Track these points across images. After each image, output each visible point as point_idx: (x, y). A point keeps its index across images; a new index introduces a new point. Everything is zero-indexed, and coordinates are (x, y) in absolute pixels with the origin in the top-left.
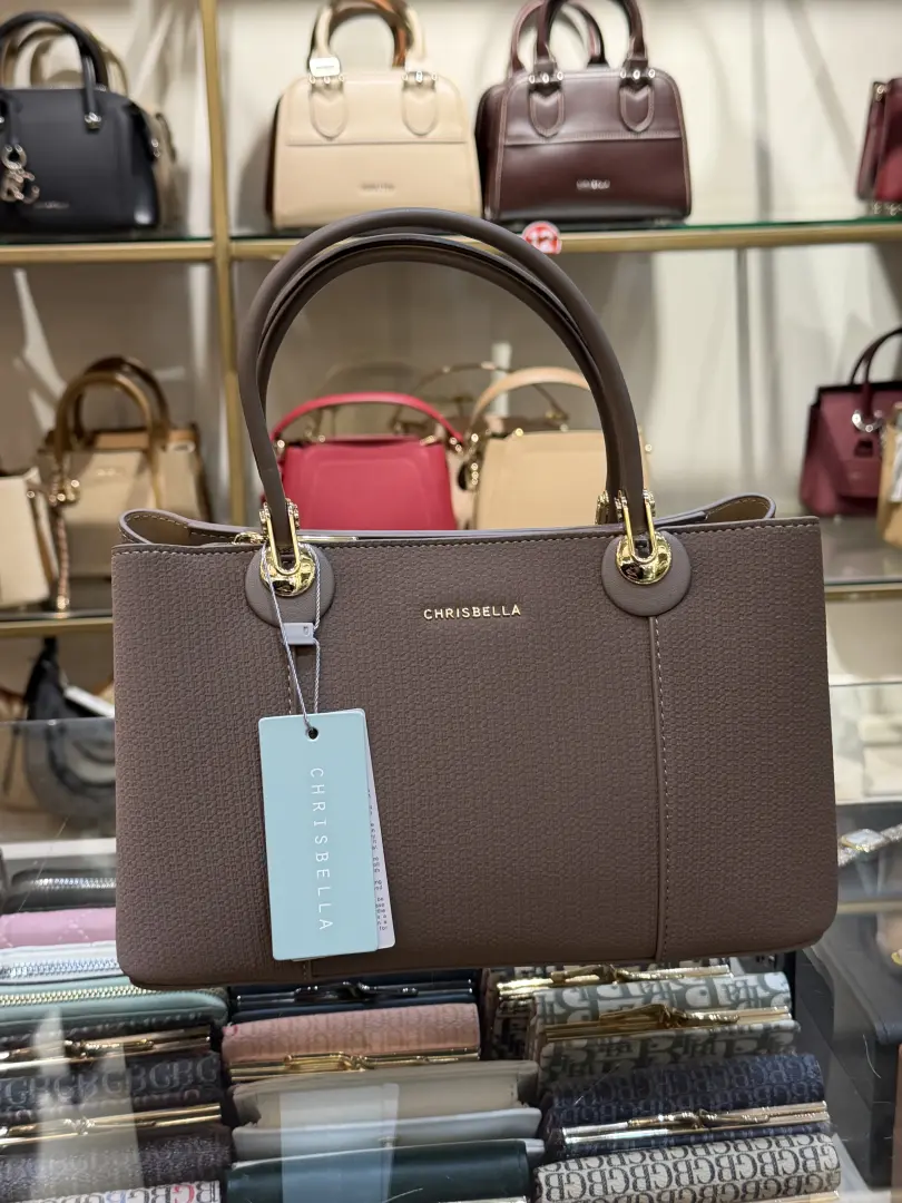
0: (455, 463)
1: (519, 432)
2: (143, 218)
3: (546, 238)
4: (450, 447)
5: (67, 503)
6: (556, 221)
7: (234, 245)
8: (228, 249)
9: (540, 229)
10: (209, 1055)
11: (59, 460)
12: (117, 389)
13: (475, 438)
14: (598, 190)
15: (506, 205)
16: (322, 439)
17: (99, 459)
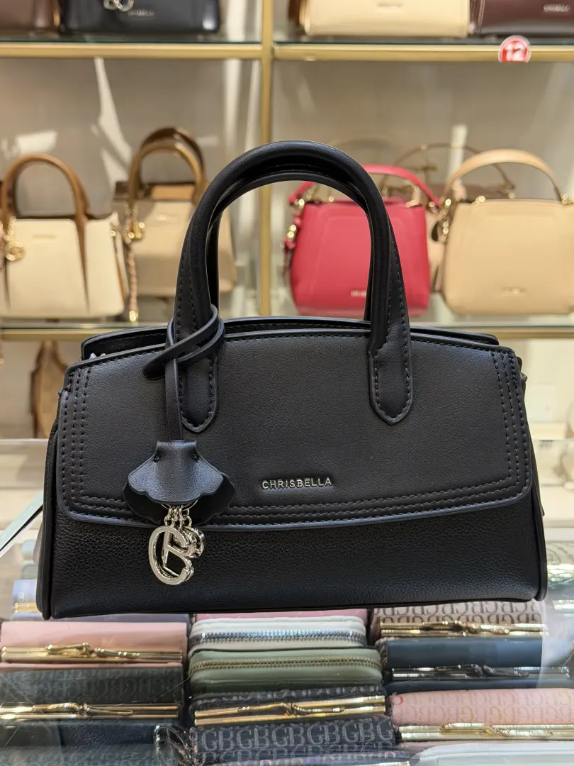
0: (431, 220)
1: (481, 199)
2: (209, 25)
3: (519, 50)
4: (428, 208)
5: (135, 240)
6: (529, 36)
7: (277, 48)
8: (273, 51)
9: (515, 42)
10: (383, 718)
11: (131, 207)
12: (176, 155)
13: (448, 202)
14: (560, 13)
15: (488, 21)
16: (331, 199)
17: (159, 207)
